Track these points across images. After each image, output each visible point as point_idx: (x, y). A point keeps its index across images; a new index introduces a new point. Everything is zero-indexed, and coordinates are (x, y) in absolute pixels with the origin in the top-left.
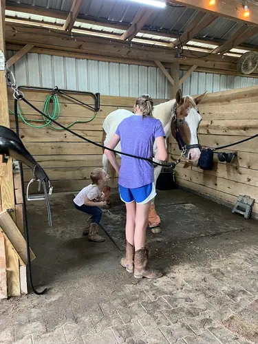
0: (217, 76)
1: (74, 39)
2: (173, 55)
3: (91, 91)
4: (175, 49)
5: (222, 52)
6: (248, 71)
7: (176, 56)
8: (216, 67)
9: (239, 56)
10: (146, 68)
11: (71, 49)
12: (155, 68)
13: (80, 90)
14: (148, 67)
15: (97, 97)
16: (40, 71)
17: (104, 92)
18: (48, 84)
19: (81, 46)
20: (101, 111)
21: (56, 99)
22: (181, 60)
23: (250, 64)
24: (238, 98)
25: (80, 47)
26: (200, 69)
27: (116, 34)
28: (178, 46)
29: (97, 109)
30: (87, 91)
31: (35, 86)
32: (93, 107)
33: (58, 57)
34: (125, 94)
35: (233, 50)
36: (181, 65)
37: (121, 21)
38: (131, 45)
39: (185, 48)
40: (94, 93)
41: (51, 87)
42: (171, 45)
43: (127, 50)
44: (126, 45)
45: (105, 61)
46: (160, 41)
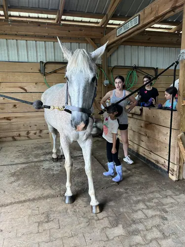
1: (146, 35)
3: (153, 67)
11: (145, 41)
13: (146, 66)
16: (125, 56)
17: (160, 66)
18: (128, 64)
19: (150, 38)
20: (159, 79)
21: (135, 73)
30: (150, 66)
31: (121, 65)
33: (135, 47)
37: (174, 21)
40: (155, 68)
41: (130, 65)
43: (177, 39)
44: (176, 35)
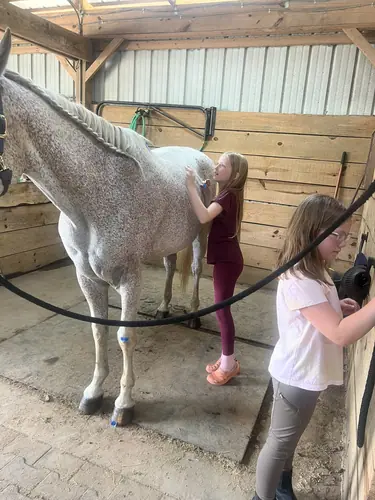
1: (178, 16)
13: (188, 104)
14: (334, 46)
19: (189, 26)
25: (186, 29)
29: (208, 137)
30: (199, 104)
32: (203, 132)
38: (287, 5)
43: (277, 17)
44: (276, 6)
45: (239, 48)
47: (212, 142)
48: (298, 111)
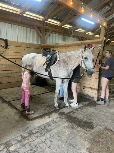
0: (60, 36)
2: (42, 25)
3: (2, 38)
4: (43, 22)
5: (62, 25)
6: (72, 35)
7: (43, 25)
8: (59, 32)
9: (68, 28)
10: (30, 29)
12: (34, 30)
14: (31, 28)
15: (6, 41)
17: (9, 39)
20: (8, 48)
22: (46, 27)
23: (73, 32)
24: (73, 46)
26: (53, 32)
27: (14, 10)
28: (44, 20)
34: (20, 41)
35: (66, 25)
36: (45, 29)
37: (17, 5)
38: (23, 17)
39: (47, 22)
40: (5, 39)
42: (41, 20)
44: (21, 17)
45: (10, 24)
46: (35, 17)
47: (7, 49)
48: (26, 42)
